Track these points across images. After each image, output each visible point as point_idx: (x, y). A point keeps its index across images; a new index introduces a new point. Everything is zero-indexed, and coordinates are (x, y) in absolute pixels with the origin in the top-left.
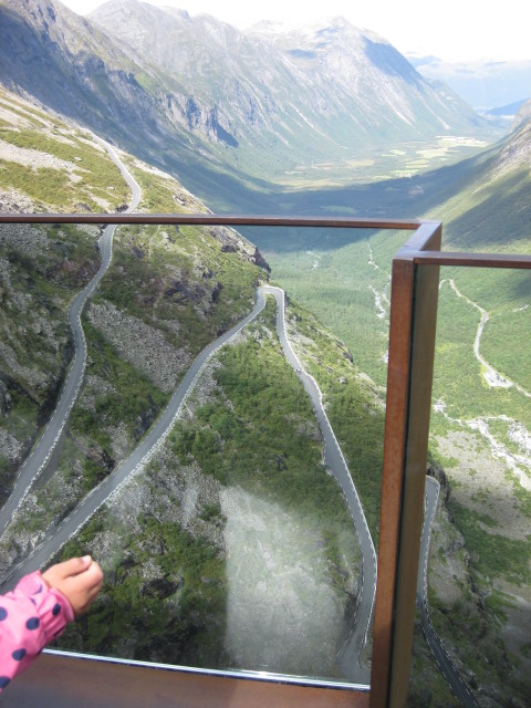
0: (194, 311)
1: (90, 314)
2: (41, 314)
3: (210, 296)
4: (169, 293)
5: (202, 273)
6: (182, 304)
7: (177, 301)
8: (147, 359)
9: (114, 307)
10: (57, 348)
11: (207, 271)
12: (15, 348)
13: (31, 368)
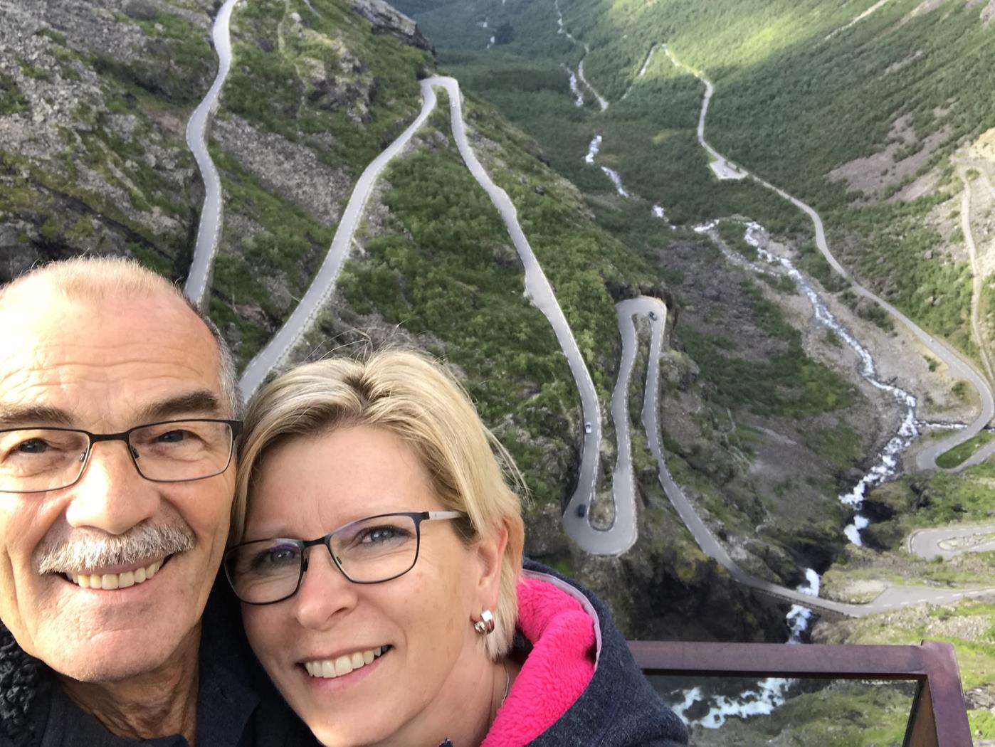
0: (349, 119)
1: (217, 136)
2: (152, 141)
3: (366, 97)
4: (314, 98)
5: (351, 66)
6: (332, 110)
7: (323, 108)
8: (299, 186)
9: (245, 122)
10: (181, 183)
11: (357, 63)
12: (127, 189)
13: (151, 213)
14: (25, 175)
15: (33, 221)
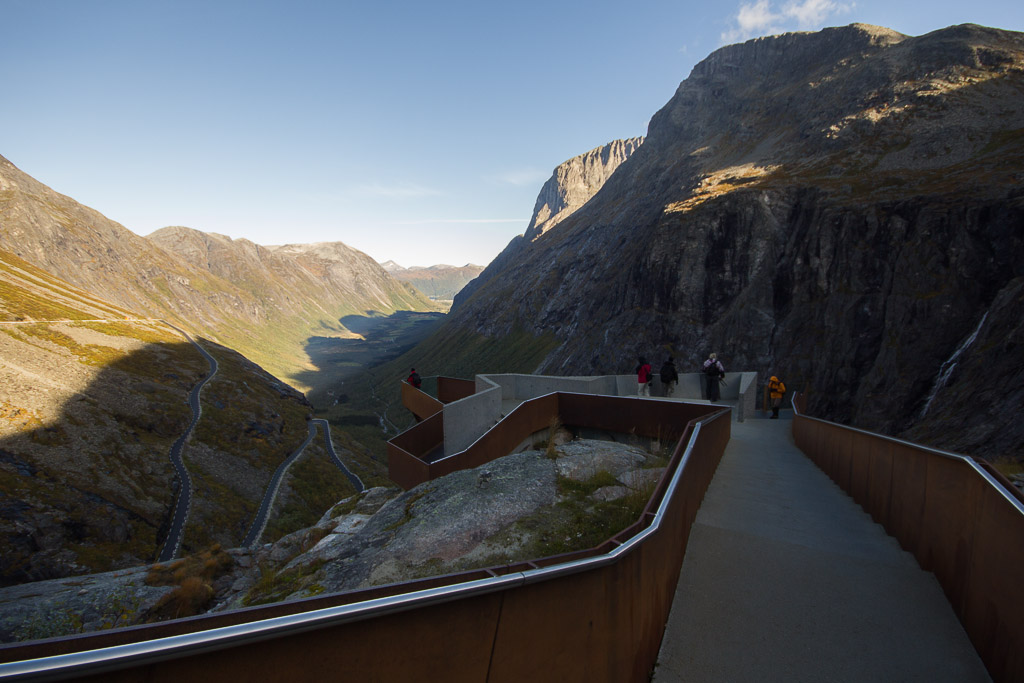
0: (268, 442)
1: (188, 454)
2: (150, 459)
4: (248, 431)
5: (270, 414)
6: (259, 438)
7: (255, 436)
8: (238, 480)
9: (207, 446)
10: (167, 482)
11: (274, 413)
12: (132, 487)
13: (147, 500)
14: (63, 482)
15: (66, 510)
